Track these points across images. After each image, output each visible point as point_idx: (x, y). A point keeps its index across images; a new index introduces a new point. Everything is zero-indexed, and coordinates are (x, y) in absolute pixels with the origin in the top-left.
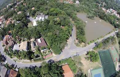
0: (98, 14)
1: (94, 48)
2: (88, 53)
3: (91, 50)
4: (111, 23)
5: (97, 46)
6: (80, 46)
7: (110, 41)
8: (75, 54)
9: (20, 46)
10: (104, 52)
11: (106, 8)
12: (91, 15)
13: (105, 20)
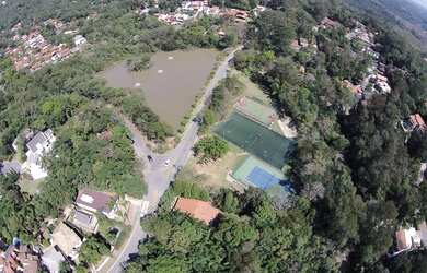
0: (153, 42)
1: (200, 132)
2: (196, 150)
3: (197, 140)
4: (204, 45)
5: (202, 122)
6: (167, 149)
7: (226, 92)
8: (174, 171)
9: (56, 247)
10: (228, 123)
11: (169, 9)
12: (138, 59)
13: (182, 48)
